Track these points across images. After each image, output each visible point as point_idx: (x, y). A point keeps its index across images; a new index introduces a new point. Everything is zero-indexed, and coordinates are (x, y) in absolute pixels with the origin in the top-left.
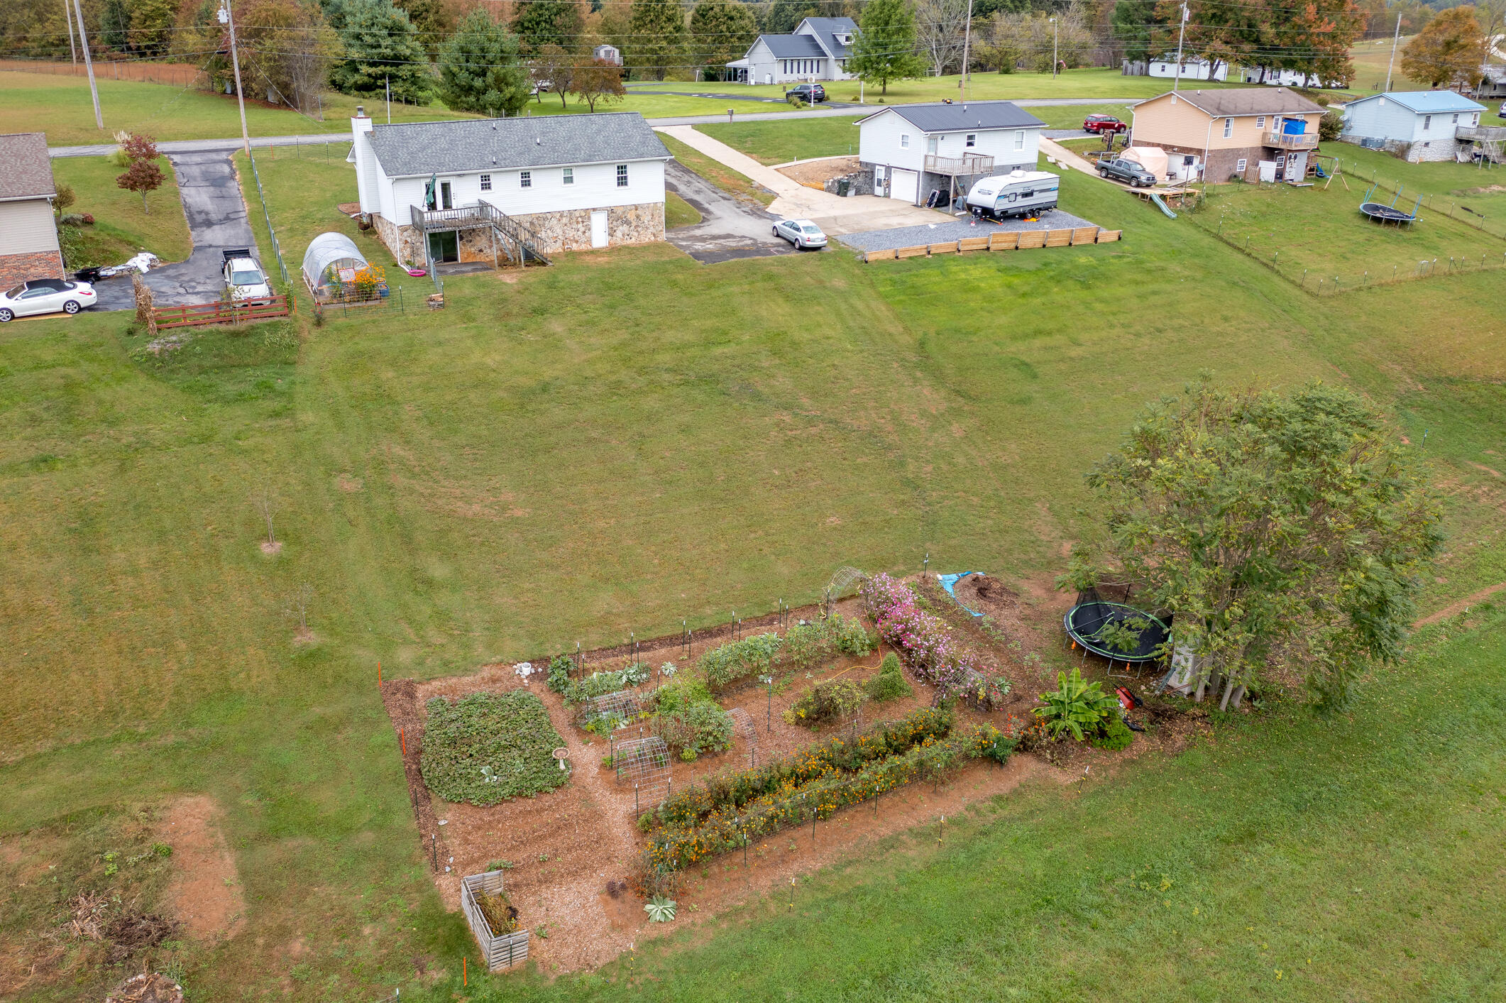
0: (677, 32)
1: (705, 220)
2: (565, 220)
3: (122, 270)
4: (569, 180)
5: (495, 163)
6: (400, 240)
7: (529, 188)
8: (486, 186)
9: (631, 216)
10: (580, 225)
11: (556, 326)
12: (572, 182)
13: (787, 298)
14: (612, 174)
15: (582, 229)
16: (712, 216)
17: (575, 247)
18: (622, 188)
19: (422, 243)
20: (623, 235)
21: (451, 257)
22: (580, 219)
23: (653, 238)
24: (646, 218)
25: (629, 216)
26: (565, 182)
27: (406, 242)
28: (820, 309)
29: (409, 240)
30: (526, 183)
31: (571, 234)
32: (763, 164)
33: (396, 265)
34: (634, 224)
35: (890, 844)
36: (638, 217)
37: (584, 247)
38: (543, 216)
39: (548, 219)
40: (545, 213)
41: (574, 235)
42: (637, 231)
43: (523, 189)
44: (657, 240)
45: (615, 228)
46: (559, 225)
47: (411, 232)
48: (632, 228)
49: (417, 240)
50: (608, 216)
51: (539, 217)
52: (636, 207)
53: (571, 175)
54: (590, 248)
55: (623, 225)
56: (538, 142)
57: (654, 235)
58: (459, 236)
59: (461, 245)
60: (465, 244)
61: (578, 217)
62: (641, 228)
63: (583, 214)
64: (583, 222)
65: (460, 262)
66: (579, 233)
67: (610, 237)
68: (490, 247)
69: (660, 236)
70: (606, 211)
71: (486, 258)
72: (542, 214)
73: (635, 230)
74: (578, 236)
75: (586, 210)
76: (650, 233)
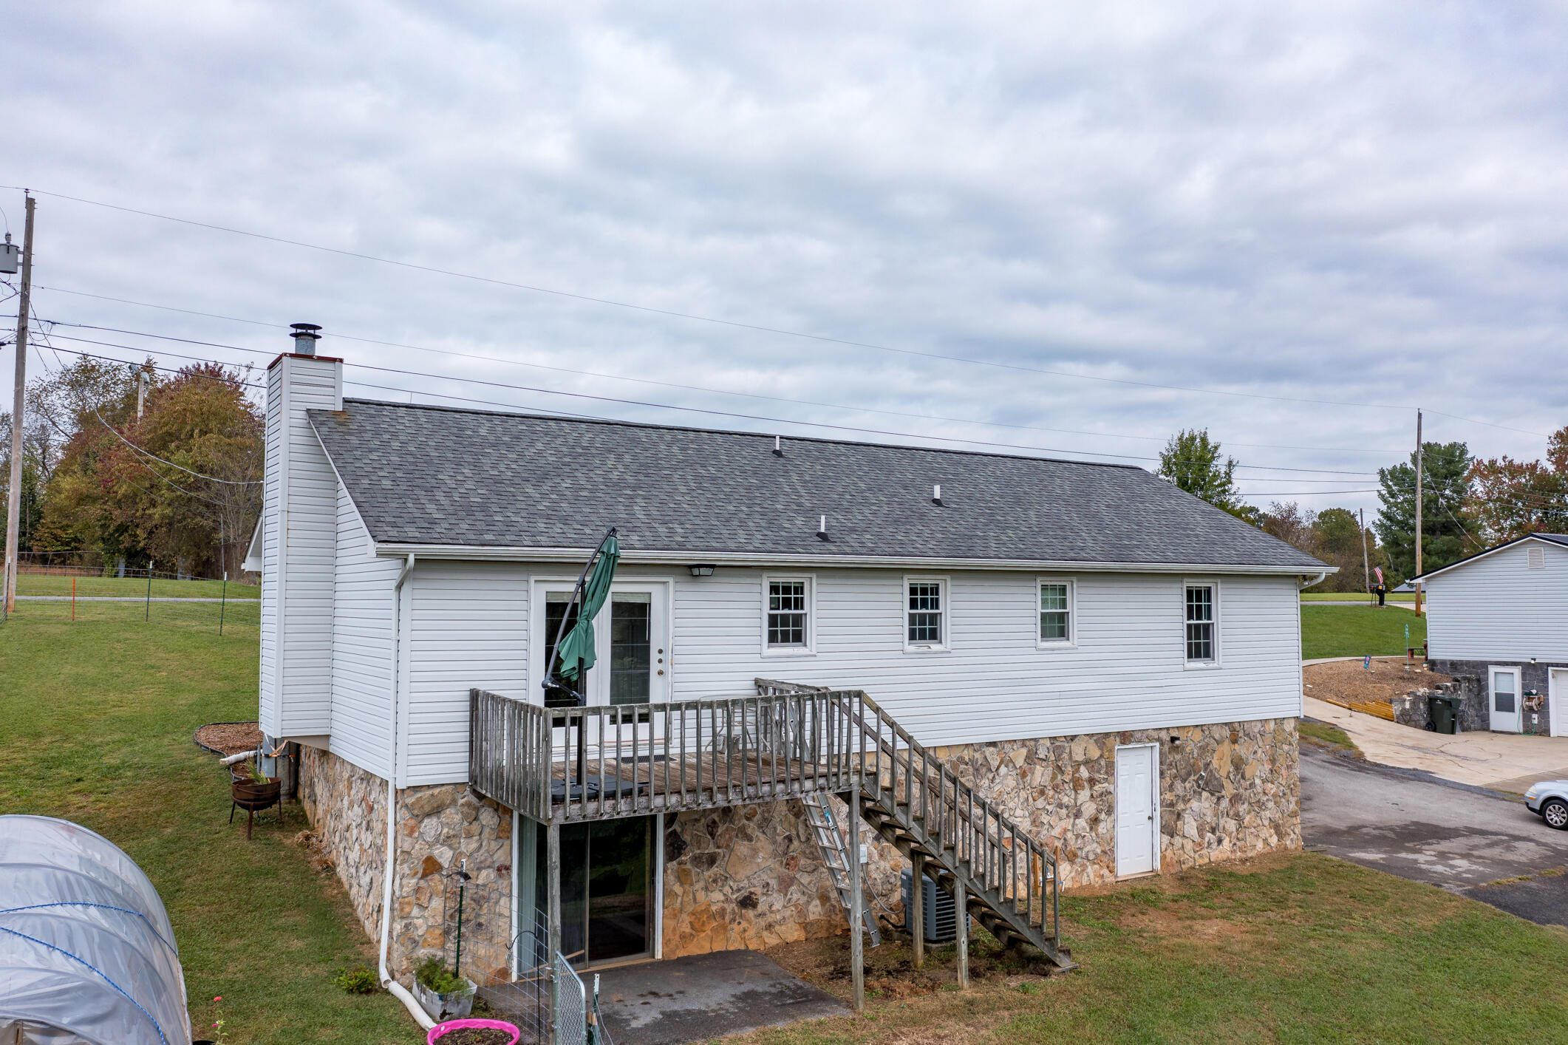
2: (1041, 775)
4: (1055, 626)
5: (823, 537)
6: (403, 856)
7: (935, 647)
8: (787, 623)
9: (1221, 764)
10: (1084, 795)
12: (1064, 633)
14: (1174, 612)
15: (1089, 809)
17: (1066, 875)
18: (1199, 664)
19: (503, 869)
20: (1201, 830)
21: (625, 933)
22: (1084, 773)
23: (1274, 840)
24: (1257, 770)
25: (1215, 763)
26: (1043, 635)
27: (431, 866)
29: (444, 855)
30: (925, 626)
31: (1055, 826)
33: (367, 987)
34: (1229, 790)
36: (1238, 764)
37: (1092, 876)
38: (977, 755)
39: (990, 770)
40: (981, 745)
41: (1066, 831)
42: (1237, 817)
43: (912, 648)
44: (1286, 848)
45: (1180, 806)
46: (1023, 794)
47: (458, 818)
48: (1225, 803)
49: (480, 856)
50: (1161, 763)
51: (961, 760)
52: (1235, 732)
53: (1063, 604)
54: (1110, 879)
55: (1200, 794)
56: (937, 495)
57: (1277, 828)
58: (667, 838)
59: (672, 878)
60: (687, 872)
61: (1079, 764)
62: (1246, 806)
63: (1094, 753)
64: (1092, 781)
65: (659, 956)
66: (1081, 823)
67: (1166, 838)
68: (785, 884)
69: (1292, 835)
70: (1157, 744)
71: (765, 934)
72: (971, 749)
73: (1231, 813)
74: (1077, 836)
75: (1102, 739)
76: (1266, 823)
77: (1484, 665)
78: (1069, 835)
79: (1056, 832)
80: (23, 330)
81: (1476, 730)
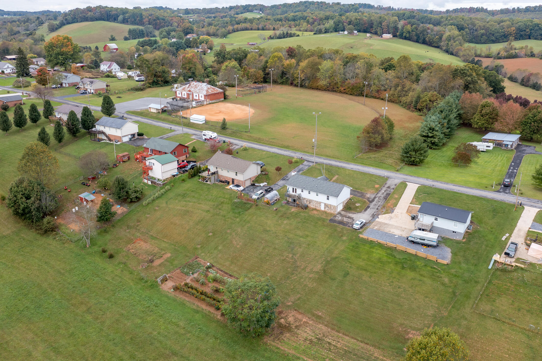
2: (316, 202)
5: (304, 188)
16: (364, 212)
18: (328, 200)
20: (327, 209)
22: (319, 203)
23: (333, 212)
24: (332, 208)
25: (329, 206)
26: (316, 196)
30: (309, 193)
32: (411, 203)
35: (194, 304)
37: (319, 209)
39: (313, 201)
50: (324, 205)
56: (317, 186)
67: (324, 209)
73: (330, 209)
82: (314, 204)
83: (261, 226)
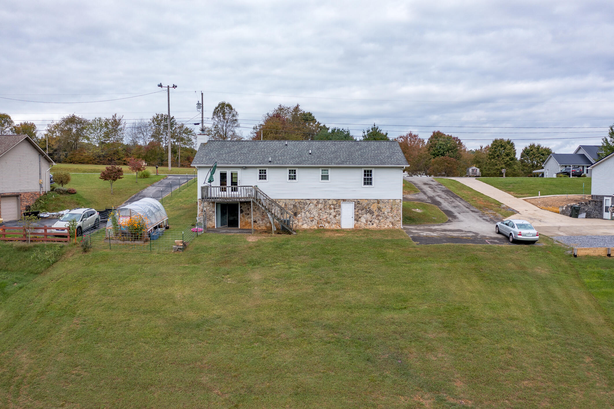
0: (511, 160)
1: (449, 221)
2: (320, 206)
3: (53, 215)
4: (325, 177)
5: (270, 162)
6: (199, 209)
7: (294, 181)
8: (263, 176)
9: (374, 208)
10: (332, 211)
11: (256, 276)
12: (328, 179)
13: (483, 278)
14: (360, 175)
15: (334, 214)
16: (456, 220)
17: (327, 226)
18: (367, 186)
19: (214, 212)
20: (367, 221)
21: (233, 223)
22: (332, 206)
23: (391, 226)
24: (386, 210)
25: (372, 208)
26: (322, 179)
27: (203, 210)
28: (514, 291)
29: (205, 209)
30: (292, 177)
31: (324, 216)
32: (515, 197)
34: (376, 213)
36: (379, 209)
37: (334, 227)
38: (304, 201)
39: (307, 204)
40: (305, 199)
41: (327, 217)
42: (378, 219)
43: (290, 181)
44: (395, 228)
45: (360, 216)
46: (316, 209)
47: (207, 204)
48: (374, 216)
49: (210, 210)
50: (355, 206)
51: (301, 202)
52: (378, 201)
53: (328, 173)
54: (339, 228)
55: (367, 214)
56: (310, 152)
57: (392, 223)
58: (240, 210)
59: (241, 216)
60: (244, 216)
61: (331, 205)
62: (381, 217)
63: (335, 203)
64: (334, 209)
65: (239, 228)
66: (331, 216)
67: (356, 222)
68: (262, 220)
69: (398, 225)
70: (354, 202)
71: (259, 227)
72: (303, 200)
73: (377, 218)
74: (330, 219)
75: (338, 200)
76: (389, 222)
77: (603, 196)
78: (328, 218)
79: (324, 217)
80: (202, 120)
81: (598, 218)
82: (315, 213)
83: (145, 312)
